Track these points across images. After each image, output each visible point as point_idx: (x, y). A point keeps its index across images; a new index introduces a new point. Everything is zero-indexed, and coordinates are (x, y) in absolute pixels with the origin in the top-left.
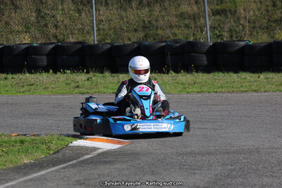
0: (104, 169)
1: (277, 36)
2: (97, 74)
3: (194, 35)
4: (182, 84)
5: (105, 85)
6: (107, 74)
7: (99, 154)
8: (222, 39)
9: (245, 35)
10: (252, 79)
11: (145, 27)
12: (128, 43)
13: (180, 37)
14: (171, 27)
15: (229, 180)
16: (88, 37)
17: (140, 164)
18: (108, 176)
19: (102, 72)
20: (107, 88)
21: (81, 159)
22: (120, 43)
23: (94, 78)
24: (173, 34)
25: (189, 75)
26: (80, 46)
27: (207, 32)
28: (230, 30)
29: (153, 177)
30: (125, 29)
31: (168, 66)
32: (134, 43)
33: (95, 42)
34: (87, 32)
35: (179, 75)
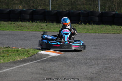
0: (52, 64)
2: (51, 24)
3: (93, 8)
4: (87, 29)
5: (54, 28)
6: (55, 24)
7: (50, 58)
8: (105, 10)
9: (115, 9)
10: (118, 28)
11: (72, 4)
12: (65, 10)
13: (87, 9)
14: (83, 4)
15: (106, 71)
16: (47, 7)
17: (68, 62)
18: (54, 67)
19: (53, 23)
21: (43, 59)
22: (61, 10)
23: (49, 25)
24: (84, 8)
25: (90, 26)
26: (43, 11)
27: (99, 7)
28: (109, 7)
29: (73, 68)
30: (63, 4)
31: (81, 21)
32: (67, 10)
33: (50, 10)
34: (47, 5)
35: (86, 25)
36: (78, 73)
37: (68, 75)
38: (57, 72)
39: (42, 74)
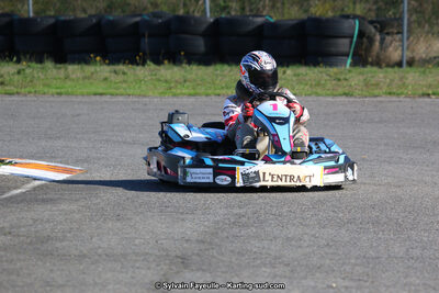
0: (43, 211)
1: (313, 10)
2: (34, 65)
3: (185, 5)
4: (166, 81)
5: (45, 82)
6: (49, 64)
7: (35, 188)
8: (229, 13)
9: (264, 7)
12: (83, 16)
13: (164, 9)
15: (235, 230)
16: (19, 6)
17: (99, 204)
18: (48, 221)
19: (40, 61)
20: (48, 86)
21: (7, 195)
22: (70, 16)
23: (28, 71)
24: (152, 4)
25: (176, 69)
26: (6, 20)
27: (204, 1)
29: (119, 224)
31: (144, 54)
32: (91, 16)
33: (31, 15)
35: (162, 67)
36: (137, 242)
37: (100, 251)
38: (62, 241)
39: (5, 249)
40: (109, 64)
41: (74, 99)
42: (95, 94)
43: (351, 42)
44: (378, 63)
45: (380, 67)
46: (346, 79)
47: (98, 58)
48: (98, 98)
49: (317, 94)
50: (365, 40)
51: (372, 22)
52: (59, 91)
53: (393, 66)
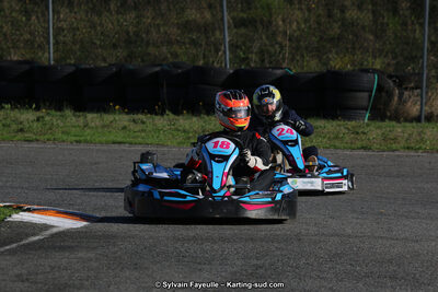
0: (60, 259)
1: (332, 63)
2: (53, 112)
3: (204, 56)
4: (184, 131)
5: (65, 129)
6: (68, 112)
7: (53, 236)
8: (248, 64)
9: (284, 59)
11: (128, 42)
12: (103, 65)
13: (184, 59)
14: (170, 43)
16: (40, 54)
17: (116, 252)
18: (66, 269)
19: (60, 109)
20: (68, 133)
21: (24, 242)
22: (89, 64)
23: (47, 118)
24: (171, 54)
25: (195, 119)
26: (27, 67)
27: (225, 52)
28: (261, 52)
30: (98, 43)
31: (163, 104)
32: (110, 65)
33: (52, 63)
34: (39, 46)
35: (181, 117)
40: (127, 113)
41: (92, 147)
42: (114, 143)
43: (370, 96)
44: (396, 117)
45: (399, 121)
46: (364, 133)
47: (117, 107)
48: (116, 147)
49: (336, 148)
50: (384, 94)
51: (390, 77)
52: (78, 138)
53: (411, 121)
